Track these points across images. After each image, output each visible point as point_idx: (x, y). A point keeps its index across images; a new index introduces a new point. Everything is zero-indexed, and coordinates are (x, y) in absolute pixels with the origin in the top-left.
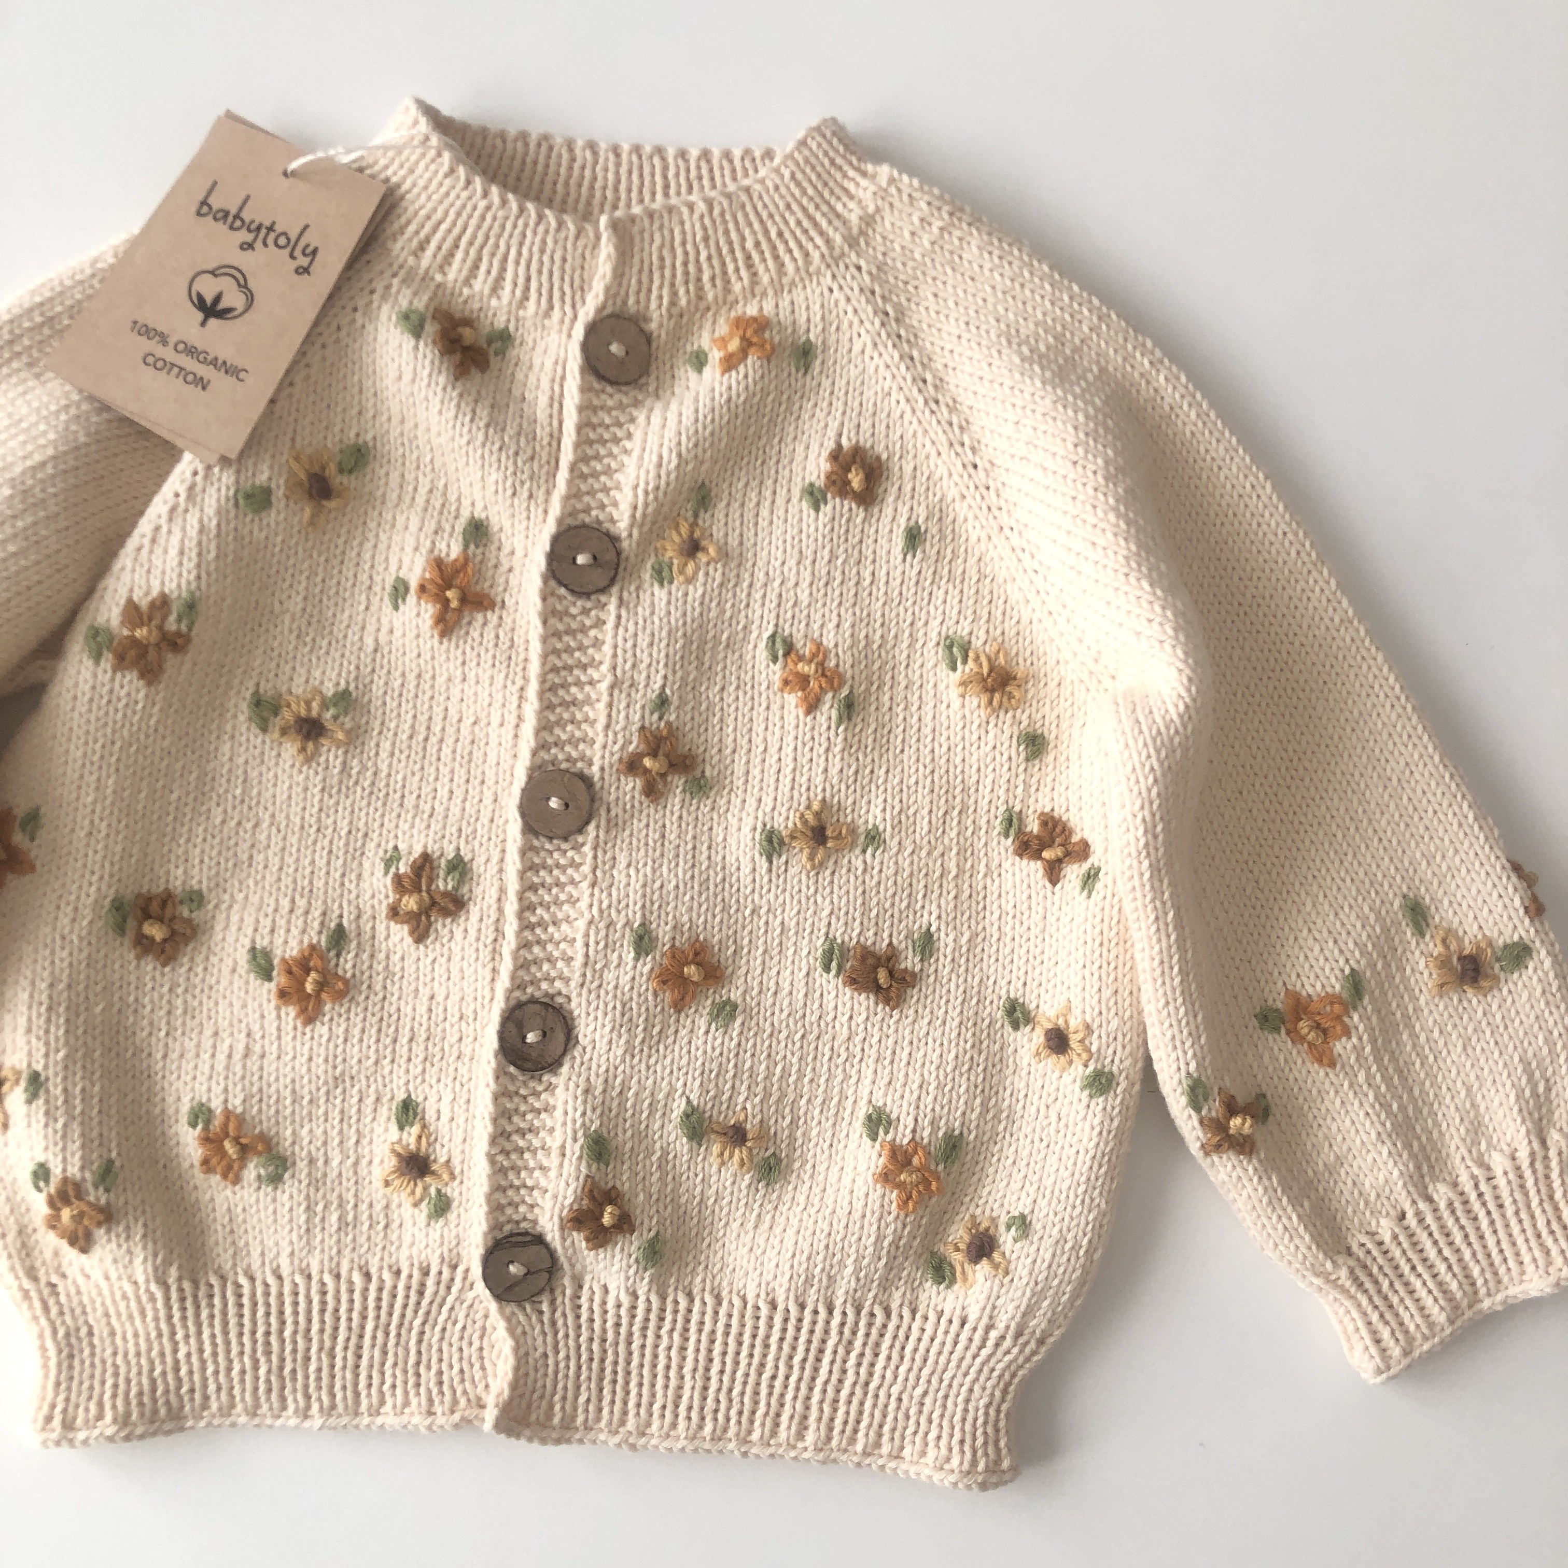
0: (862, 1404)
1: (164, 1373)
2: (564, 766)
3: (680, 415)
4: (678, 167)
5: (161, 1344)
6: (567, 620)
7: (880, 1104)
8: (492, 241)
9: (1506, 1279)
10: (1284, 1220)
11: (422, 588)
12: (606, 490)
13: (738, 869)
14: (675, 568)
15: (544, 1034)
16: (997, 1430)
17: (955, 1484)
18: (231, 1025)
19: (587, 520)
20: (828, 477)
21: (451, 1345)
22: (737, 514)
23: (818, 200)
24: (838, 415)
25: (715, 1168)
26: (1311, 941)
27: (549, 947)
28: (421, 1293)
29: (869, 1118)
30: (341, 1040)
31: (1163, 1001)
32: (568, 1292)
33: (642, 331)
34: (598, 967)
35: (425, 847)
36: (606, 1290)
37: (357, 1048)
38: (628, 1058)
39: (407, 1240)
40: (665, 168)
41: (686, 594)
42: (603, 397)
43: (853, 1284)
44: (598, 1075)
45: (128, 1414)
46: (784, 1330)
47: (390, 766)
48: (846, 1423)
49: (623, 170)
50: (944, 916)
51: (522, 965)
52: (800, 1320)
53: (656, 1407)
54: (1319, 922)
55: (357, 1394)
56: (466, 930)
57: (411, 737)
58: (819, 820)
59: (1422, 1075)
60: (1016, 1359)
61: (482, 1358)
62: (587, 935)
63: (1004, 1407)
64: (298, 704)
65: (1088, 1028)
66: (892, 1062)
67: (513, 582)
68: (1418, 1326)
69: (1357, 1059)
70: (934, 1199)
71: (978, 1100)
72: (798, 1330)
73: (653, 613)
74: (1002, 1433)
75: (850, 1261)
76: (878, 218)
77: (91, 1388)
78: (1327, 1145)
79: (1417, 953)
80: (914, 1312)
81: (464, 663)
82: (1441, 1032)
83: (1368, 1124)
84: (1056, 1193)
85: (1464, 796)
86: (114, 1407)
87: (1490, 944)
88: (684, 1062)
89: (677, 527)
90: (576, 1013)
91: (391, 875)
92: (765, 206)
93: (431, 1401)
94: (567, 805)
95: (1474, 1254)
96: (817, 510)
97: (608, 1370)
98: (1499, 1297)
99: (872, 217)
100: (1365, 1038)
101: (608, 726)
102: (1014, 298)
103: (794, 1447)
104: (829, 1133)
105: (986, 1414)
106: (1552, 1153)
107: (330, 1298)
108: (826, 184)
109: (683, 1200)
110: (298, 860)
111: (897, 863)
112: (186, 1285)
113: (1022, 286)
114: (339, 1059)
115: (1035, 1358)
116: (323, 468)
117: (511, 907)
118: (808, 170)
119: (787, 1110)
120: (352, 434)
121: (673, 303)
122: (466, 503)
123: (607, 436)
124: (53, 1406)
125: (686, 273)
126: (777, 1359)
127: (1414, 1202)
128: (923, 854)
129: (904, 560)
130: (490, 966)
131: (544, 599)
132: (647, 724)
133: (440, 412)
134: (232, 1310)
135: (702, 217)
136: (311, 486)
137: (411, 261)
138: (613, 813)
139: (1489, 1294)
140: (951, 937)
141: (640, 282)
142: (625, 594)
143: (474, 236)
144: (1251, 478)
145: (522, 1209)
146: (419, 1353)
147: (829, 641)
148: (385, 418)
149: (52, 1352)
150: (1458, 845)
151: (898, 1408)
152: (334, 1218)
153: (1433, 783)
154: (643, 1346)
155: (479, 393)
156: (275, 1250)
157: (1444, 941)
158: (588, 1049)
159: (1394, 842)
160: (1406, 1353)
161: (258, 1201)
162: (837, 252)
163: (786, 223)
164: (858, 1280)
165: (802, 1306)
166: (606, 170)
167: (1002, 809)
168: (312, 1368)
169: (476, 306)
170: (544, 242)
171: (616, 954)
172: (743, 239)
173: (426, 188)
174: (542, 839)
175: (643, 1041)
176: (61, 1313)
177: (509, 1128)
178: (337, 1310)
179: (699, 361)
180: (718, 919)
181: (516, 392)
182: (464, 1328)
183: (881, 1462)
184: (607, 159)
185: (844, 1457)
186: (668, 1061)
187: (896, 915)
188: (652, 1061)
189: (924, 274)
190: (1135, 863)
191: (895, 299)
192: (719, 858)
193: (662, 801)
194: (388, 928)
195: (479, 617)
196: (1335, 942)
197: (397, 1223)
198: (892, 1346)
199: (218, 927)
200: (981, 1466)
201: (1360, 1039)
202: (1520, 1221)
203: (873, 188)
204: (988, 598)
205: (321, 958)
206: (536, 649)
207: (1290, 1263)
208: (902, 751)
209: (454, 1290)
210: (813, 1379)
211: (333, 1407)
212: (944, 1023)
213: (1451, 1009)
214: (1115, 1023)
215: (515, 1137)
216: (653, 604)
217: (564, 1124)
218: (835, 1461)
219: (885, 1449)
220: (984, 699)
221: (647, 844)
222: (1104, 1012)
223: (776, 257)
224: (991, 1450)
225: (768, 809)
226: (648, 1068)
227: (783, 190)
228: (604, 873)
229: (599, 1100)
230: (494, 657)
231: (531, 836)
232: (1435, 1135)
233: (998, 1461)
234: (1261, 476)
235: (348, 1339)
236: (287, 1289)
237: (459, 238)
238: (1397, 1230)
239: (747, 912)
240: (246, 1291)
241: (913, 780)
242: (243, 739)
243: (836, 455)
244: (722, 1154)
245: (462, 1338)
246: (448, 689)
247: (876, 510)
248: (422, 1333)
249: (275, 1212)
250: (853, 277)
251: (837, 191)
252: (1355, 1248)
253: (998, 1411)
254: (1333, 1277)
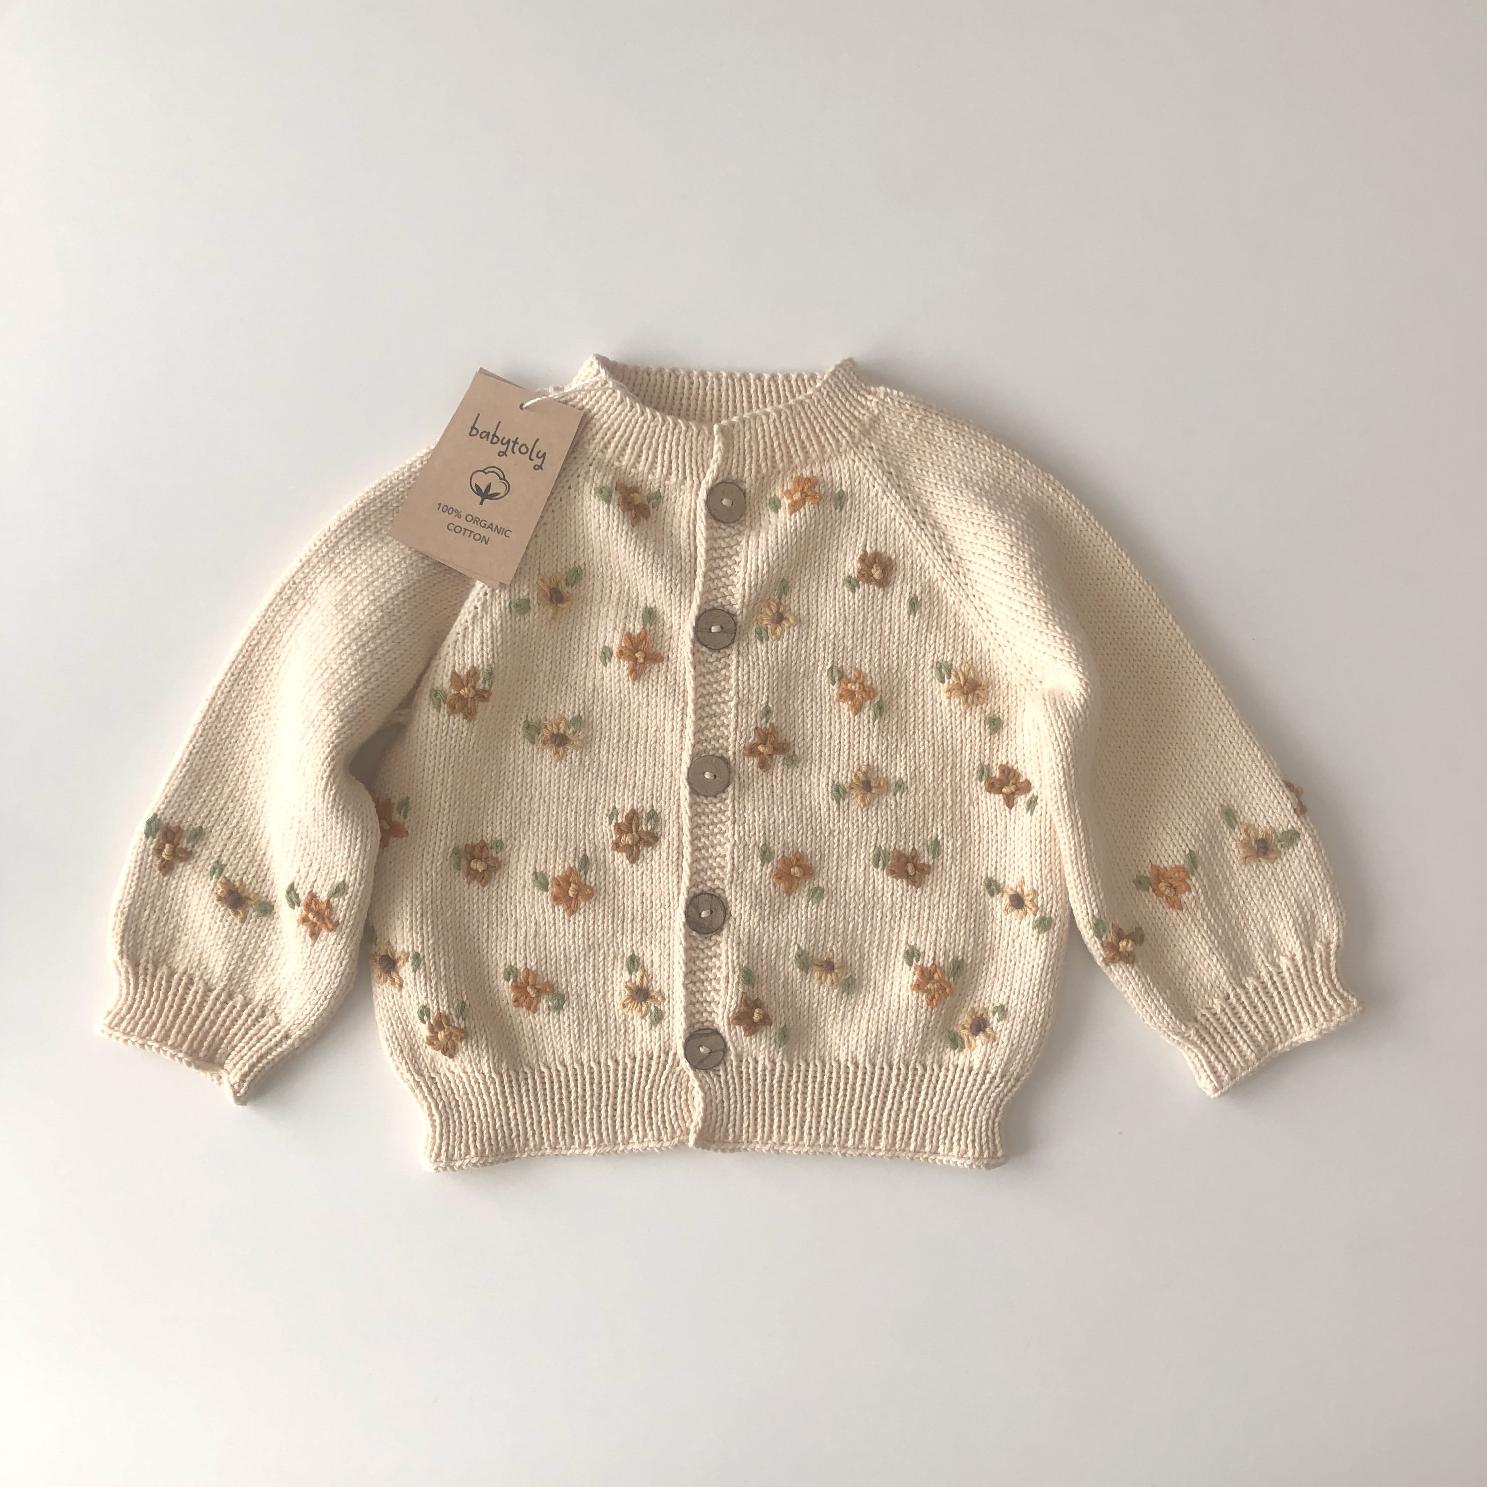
0: (912, 1122)
1: (502, 1126)
2: (711, 753)
3: (767, 540)
4: (757, 386)
5: (499, 1108)
6: (707, 665)
7: (913, 944)
8: (647, 441)
9: (1291, 1032)
10: (1155, 1002)
11: (621, 653)
12: (726, 587)
13: (820, 808)
14: (769, 631)
15: (711, 912)
16: (994, 1134)
17: (971, 1166)
18: (525, 918)
19: (715, 605)
20: (859, 572)
21: (669, 1099)
22: (805, 596)
23: (843, 409)
24: (864, 533)
25: (816, 986)
26: (1165, 835)
27: (710, 861)
28: (649, 1070)
29: (907, 952)
30: (592, 922)
31: (1077, 874)
32: (734, 1063)
33: (740, 489)
34: (740, 871)
35: (633, 805)
36: (757, 1062)
37: (601, 928)
38: (761, 924)
39: (638, 1039)
40: (749, 386)
41: (777, 646)
42: (720, 531)
43: (903, 1050)
44: (744, 935)
45: (484, 1151)
46: (864, 1080)
47: (608, 759)
48: (903, 1133)
49: (723, 388)
50: (945, 830)
51: (695, 873)
52: (873, 1073)
53: (790, 1127)
54: (1170, 823)
55: (615, 1133)
56: (660, 854)
57: (618, 741)
58: (866, 777)
59: (1237, 913)
60: (1003, 1091)
61: (688, 1106)
62: (732, 852)
63: (997, 1120)
64: (552, 726)
65: (1035, 893)
66: (919, 919)
67: (674, 645)
68: (1238, 1062)
69: (1196, 904)
70: (948, 999)
71: (972, 939)
72: (872, 1079)
73: (758, 659)
74: (997, 1135)
75: (900, 1037)
76: (880, 417)
77: (461, 1136)
78: (1180, 957)
79: (1230, 839)
80: (940, 1067)
81: (647, 695)
82: (1247, 886)
83: (1204, 942)
84: (1022, 991)
85: (1254, 743)
86: (475, 1147)
87: (1274, 832)
88: (795, 923)
89: (769, 606)
90: (729, 898)
91: (613, 824)
92: (812, 412)
93: (660, 1133)
94: (715, 776)
95: (1271, 1018)
96: (854, 592)
97: (760, 1108)
98: (1287, 1043)
99: (877, 417)
100: (1200, 891)
101: (736, 728)
102: (967, 457)
103: (873, 1149)
104: (883, 963)
105: (987, 1124)
106: (1316, 956)
107: (596, 1075)
108: (847, 399)
109: (798, 1005)
110: (557, 818)
111: (915, 800)
112: (512, 1073)
113: (971, 449)
114: (591, 935)
115: (1015, 1090)
116: (557, 584)
117: (686, 839)
118: (837, 390)
119: (857, 950)
120: (572, 562)
121: (758, 472)
122: (641, 599)
123: (723, 554)
124: (440, 1148)
125: (766, 454)
126: (861, 1097)
127: (1234, 989)
128: (931, 794)
129: (909, 619)
130: (676, 874)
131: (693, 654)
132: (759, 726)
133: (625, 547)
134: (539, 1087)
135: (774, 421)
136: (552, 597)
137: (600, 455)
138: (742, 780)
139: (1281, 1041)
140: (950, 843)
141: (738, 461)
142: (741, 648)
143: (637, 438)
144: (1118, 556)
145: (705, 1015)
146: (650, 1105)
147: (866, 669)
148: (590, 551)
149: (437, 1117)
150: (1252, 773)
151: (934, 1123)
152: (595, 1028)
153: (1236, 737)
154: (780, 1093)
155: (646, 533)
156: (561, 1050)
157: (1246, 831)
158: (738, 919)
159: (1214, 773)
160: (1232, 1078)
161: (549, 1021)
162: (857, 440)
163: (825, 423)
164: (906, 1048)
165: (874, 1065)
166: (712, 389)
167: (977, 764)
168: (588, 1117)
169: (640, 479)
170: (679, 439)
171: (750, 863)
172: (799, 432)
173: (607, 411)
174: (702, 797)
175: (769, 913)
176: (440, 1094)
177: (695, 968)
178: (600, 1083)
179: (776, 505)
180: (809, 839)
181: (667, 530)
182: (676, 1089)
183: (925, 1156)
184: (713, 383)
185: (903, 1154)
186: (785, 924)
187: (917, 832)
188: (776, 924)
189: (911, 446)
190: (1058, 793)
191: (894, 463)
192: (808, 803)
193: (770, 771)
194: (613, 855)
195: (656, 666)
196: (1180, 834)
197: (632, 1029)
198: (928, 1087)
199: (513, 861)
200: (985, 1155)
201: (1197, 892)
202: (1298, 997)
203: (876, 400)
204: (961, 638)
205: (576, 875)
206: (690, 685)
207: (1160, 1028)
208: (914, 733)
209: (668, 1066)
210: (883, 1109)
211: (601, 1140)
212: (949, 894)
213: (1252, 873)
214: (1051, 889)
215: (698, 973)
216: (758, 653)
217: (727, 964)
218: (898, 1156)
219: (928, 1149)
220: (962, 699)
221: (763, 797)
222: (1044, 882)
223: (819, 442)
224: (990, 1145)
225: (835, 772)
226: (774, 929)
227: (822, 403)
228: (740, 815)
229: (746, 949)
230: (666, 690)
231: (695, 796)
232: (1246, 948)
233: (995, 1152)
234: (1124, 555)
235: (608, 1100)
236: (570, 1073)
237: (629, 440)
238: (1224, 1006)
239: (826, 835)
240: (546, 1074)
241: (922, 750)
242: (521, 748)
243: (863, 559)
244: (820, 978)
245: (675, 1095)
246: (638, 711)
247: (890, 589)
248: (651, 1093)
249: (559, 1027)
250: (868, 453)
251: (854, 403)
252: (1199, 1017)
253: (994, 1123)
254: (1186, 1035)
